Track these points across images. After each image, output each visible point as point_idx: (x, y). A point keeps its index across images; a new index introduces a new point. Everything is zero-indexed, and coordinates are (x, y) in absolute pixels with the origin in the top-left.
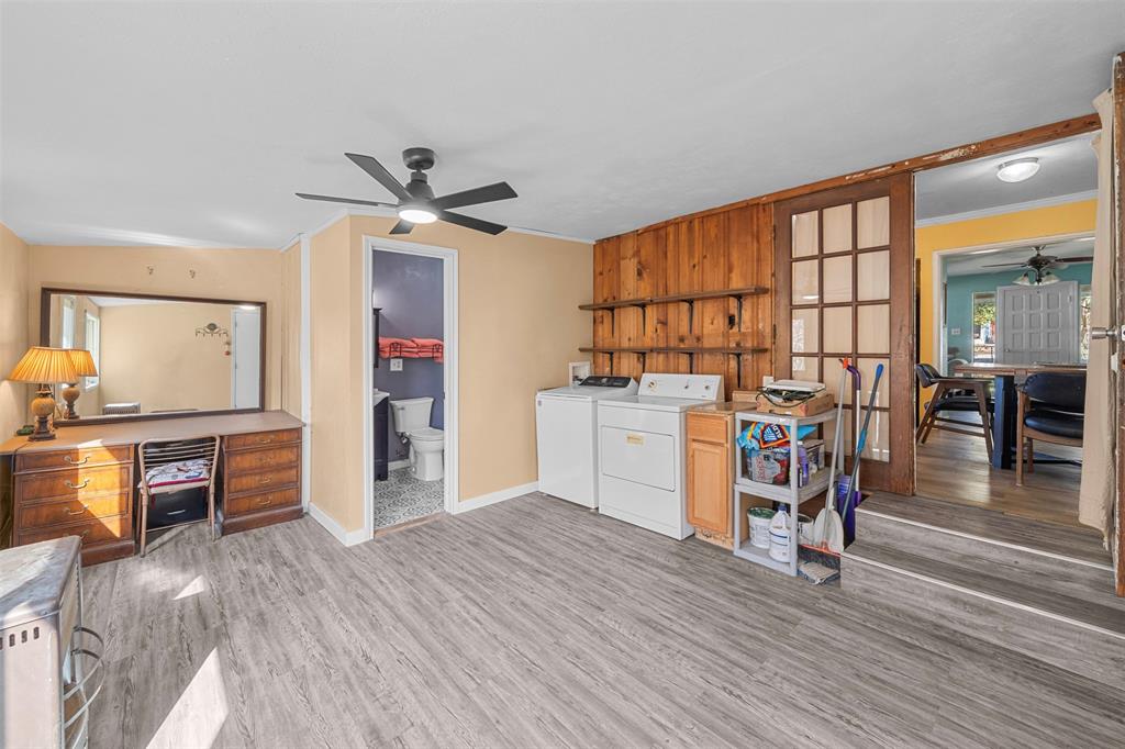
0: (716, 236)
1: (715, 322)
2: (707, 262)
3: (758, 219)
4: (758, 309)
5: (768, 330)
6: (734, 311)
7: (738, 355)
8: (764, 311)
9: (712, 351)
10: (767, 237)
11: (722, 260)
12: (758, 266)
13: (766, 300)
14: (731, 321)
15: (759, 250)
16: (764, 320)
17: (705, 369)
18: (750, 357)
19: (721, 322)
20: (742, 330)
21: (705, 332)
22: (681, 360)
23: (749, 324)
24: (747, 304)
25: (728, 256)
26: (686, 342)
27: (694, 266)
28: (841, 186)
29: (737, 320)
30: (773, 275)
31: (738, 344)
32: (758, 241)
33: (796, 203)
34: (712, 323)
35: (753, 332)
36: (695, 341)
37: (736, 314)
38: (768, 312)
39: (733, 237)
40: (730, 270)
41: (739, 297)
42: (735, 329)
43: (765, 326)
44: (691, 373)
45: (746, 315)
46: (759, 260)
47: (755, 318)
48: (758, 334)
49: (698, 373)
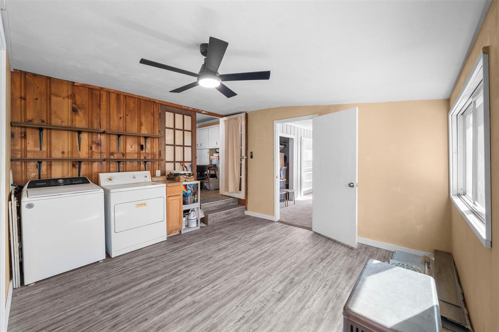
0: (134, 108)
1: (133, 147)
2: (128, 118)
3: (153, 108)
4: (153, 144)
5: (157, 152)
6: (143, 143)
7: (145, 162)
8: (156, 145)
9: (131, 160)
10: (157, 116)
11: (136, 119)
12: (153, 127)
13: (156, 141)
14: (142, 147)
15: (154, 120)
16: (156, 148)
17: (127, 169)
18: (150, 163)
19: (136, 148)
20: (147, 152)
21: (127, 151)
22: (111, 166)
23: (150, 149)
24: (149, 141)
25: (140, 118)
26: (115, 155)
27: (121, 118)
28: (181, 109)
29: (144, 146)
30: (159, 131)
31: (145, 158)
32: (154, 117)
33: (167, 108)
34: (132, 147)
35: (151, 153)
36: (121, 155)
37: (144, 144)
38: (157, 146)
39: (142, 111)
40: (141, 125)
41: (146, 138)
42: (144, 151)
43: (156, 150)
44: (119, 172)
45: (148, 145)
46: (154, 124)
47: (152, 147)
48: (153, 154)
49: (123, 171)
